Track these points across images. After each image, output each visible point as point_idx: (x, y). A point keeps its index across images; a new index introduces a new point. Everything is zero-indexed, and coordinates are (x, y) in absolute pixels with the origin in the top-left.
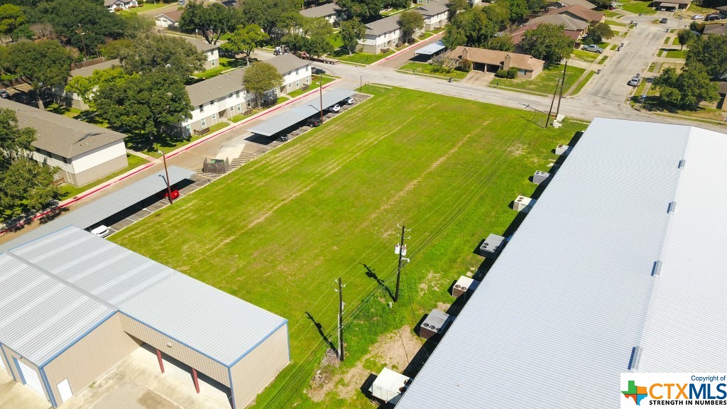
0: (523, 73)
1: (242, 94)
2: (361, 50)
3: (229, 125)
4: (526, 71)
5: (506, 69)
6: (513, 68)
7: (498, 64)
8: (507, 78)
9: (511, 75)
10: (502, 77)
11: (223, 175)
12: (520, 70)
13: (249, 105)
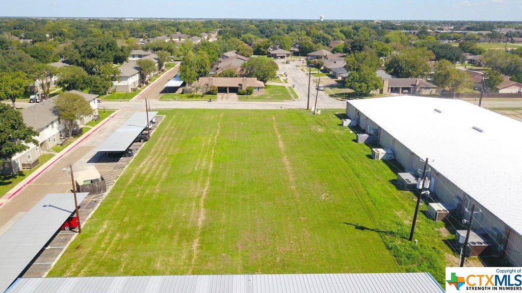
0: (257, 90)
1: (56, 125)
2: (114, 91)
3: (54, 155)
4: (259, 88)
5: (244, 88)
6: (250, 87)
7: (237, 86)
8: (247, 94)
9: (249, 92)
10: (243, 94)
11: (106, 194)
12: (255, 88)
13: (61, 136)
